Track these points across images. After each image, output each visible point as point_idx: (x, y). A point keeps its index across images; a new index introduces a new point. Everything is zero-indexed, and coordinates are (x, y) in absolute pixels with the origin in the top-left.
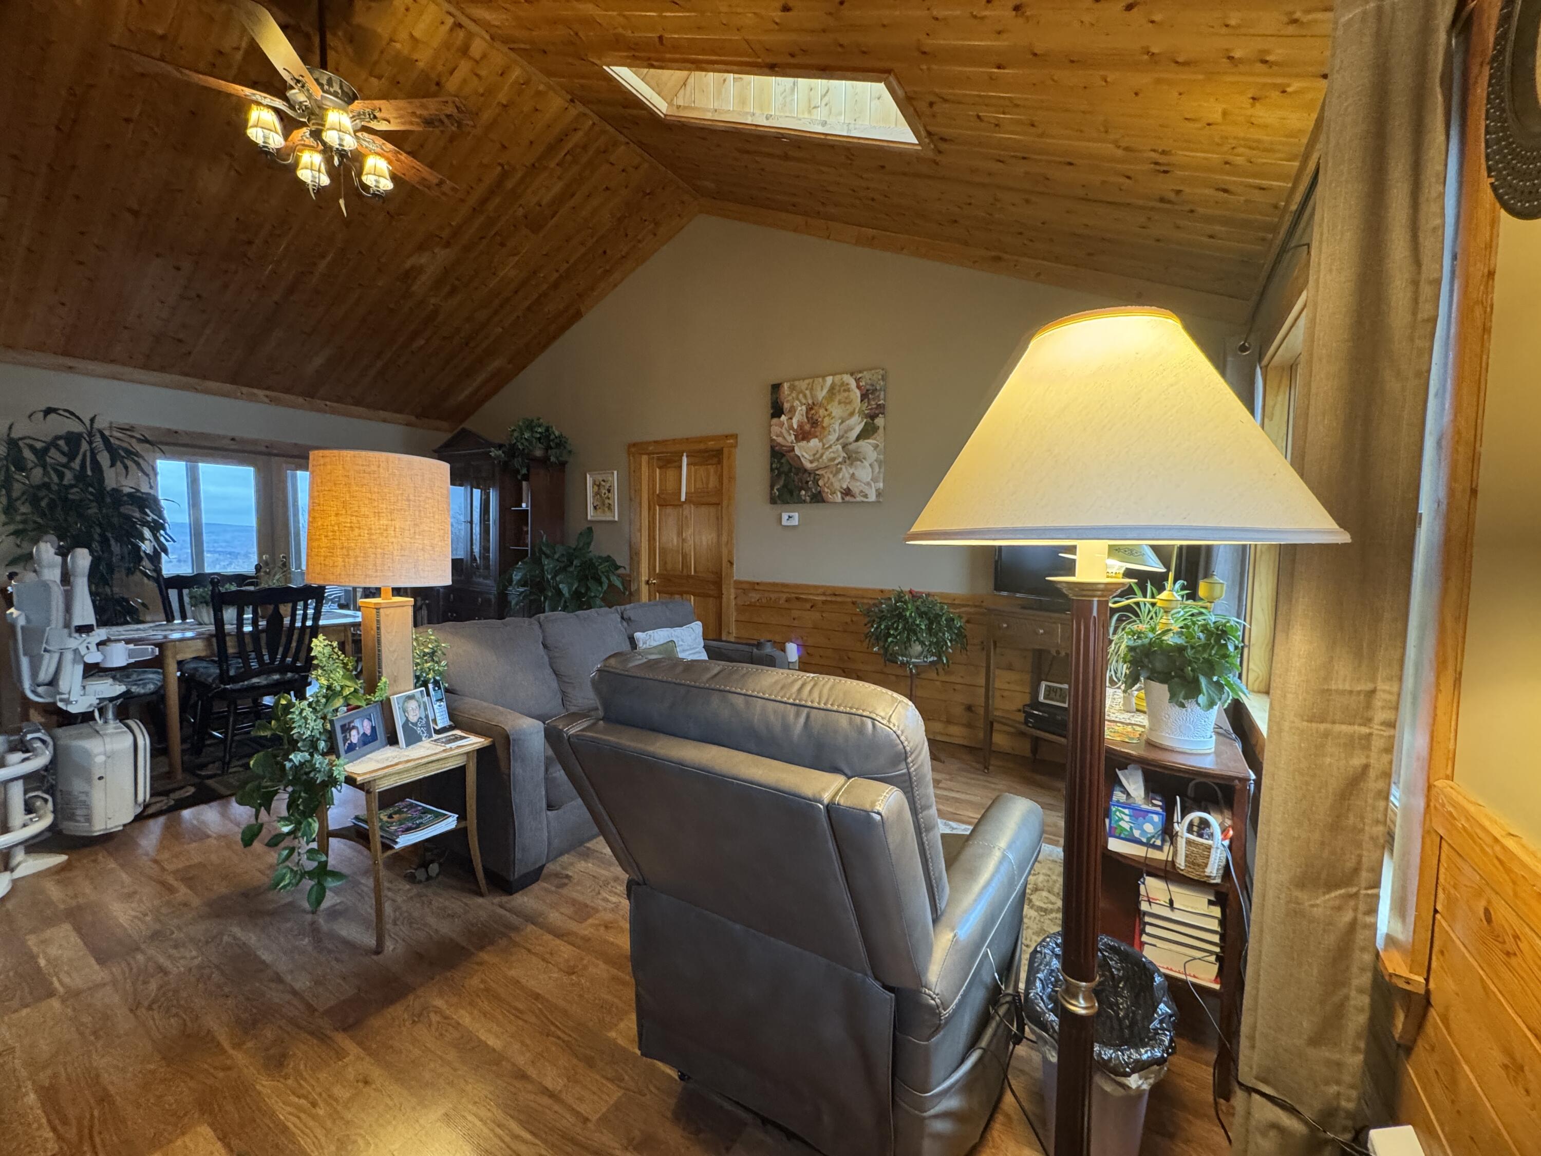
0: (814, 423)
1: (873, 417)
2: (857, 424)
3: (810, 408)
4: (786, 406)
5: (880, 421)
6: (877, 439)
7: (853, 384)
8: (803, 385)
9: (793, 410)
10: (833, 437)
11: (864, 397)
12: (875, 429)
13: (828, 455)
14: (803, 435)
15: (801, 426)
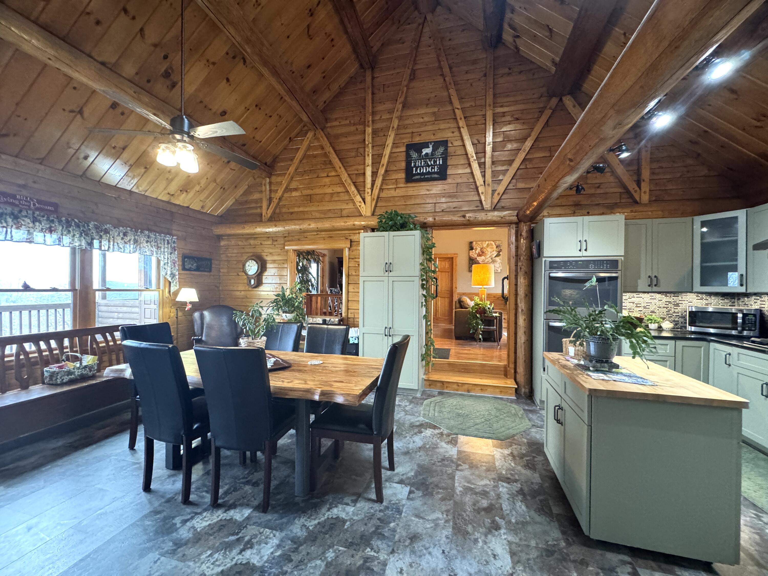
0: (483, 252)
1: (499, 252)
2: (495, 253)
3: (481, 249)
4: (474, 248)
5: (501, 253)
6: (500, 257)
7: (494, 244)
8: (479, 243)
9: (476, 249)
10: (488, 256)
11: (497, 247)
12: (500, 255)
13: (486, 261)
14: (479, 255)
15: (479, 253)
